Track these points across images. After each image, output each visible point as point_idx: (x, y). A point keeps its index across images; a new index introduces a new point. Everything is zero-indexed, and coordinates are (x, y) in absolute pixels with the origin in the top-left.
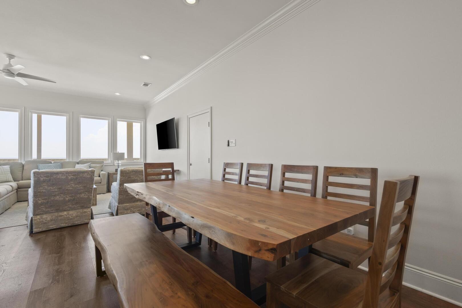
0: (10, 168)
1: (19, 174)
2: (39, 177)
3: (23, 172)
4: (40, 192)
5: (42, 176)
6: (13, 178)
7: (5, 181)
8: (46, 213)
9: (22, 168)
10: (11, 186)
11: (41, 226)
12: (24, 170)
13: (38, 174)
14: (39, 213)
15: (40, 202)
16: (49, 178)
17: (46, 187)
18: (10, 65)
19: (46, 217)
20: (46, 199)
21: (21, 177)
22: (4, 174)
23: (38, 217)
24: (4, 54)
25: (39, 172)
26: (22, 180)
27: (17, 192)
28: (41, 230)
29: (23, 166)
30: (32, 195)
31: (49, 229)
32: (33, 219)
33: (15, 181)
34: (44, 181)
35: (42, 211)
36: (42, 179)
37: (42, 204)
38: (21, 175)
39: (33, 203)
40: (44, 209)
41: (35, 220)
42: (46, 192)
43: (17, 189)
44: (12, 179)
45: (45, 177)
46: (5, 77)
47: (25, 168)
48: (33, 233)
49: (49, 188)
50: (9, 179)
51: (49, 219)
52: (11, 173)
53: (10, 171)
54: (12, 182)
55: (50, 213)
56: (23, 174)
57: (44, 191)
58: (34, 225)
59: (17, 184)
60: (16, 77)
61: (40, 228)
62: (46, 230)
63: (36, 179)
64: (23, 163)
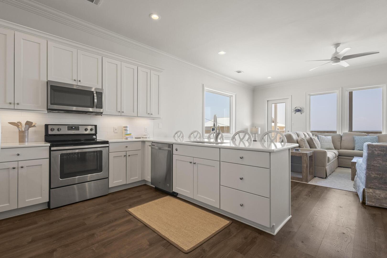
0: (332, 138)
1: (338, 144)
2: (373, 151)
3: (341, 142)
4: (374, 166)
5: (376, 150)
6: (334, 146)
7: (329, 148)
8: (379, 189)
9: (340, 139)
10: (335, 153)
11: (374, 200)
12: (342, 141)
13: (372, 147)
14: (372, 186)
15: (373, 176)
16: (384, 153)
17: (381, 162)
18: (336, 53)
19: (379, 193)
20: (380, 174)
21: (340, 146)
22: (328, 143)
23: (371, 190)
24: (332, 45)
25: (373, 145)
26: (341, 149)
27: (338, 158)
28: (373, 204)
29: (341, 137)
30: (364, 167)
31: (383, 207)
32: (366, 191)
33: (336, 149)
34: (379, 155)
35: (376, 186)
36: (376, 153)
37: (375, 178)
38: (340, 144)
39: (366, 175)
40: (377, 184)
41: (368, 192)
42: (380, 167)
43: (338, 156)
44: (333, 148)
45: (379, 151)
46: (333, 64)
47: (343, 138)
48: (366, 204)
49: (384, 163)
50: (331, 147)
51: (383, 196)
52: (332, 142)
53: (332, 140)
54: (333, 149)
55: (383, 190)
56: (341, 144)
57: (378, 165)
58: (367, 197)
59: (338, 152)
60: (341, 61)
61: (373, 202)
62: (378, 206)
63: (370, 152)
64: (341, 134)
